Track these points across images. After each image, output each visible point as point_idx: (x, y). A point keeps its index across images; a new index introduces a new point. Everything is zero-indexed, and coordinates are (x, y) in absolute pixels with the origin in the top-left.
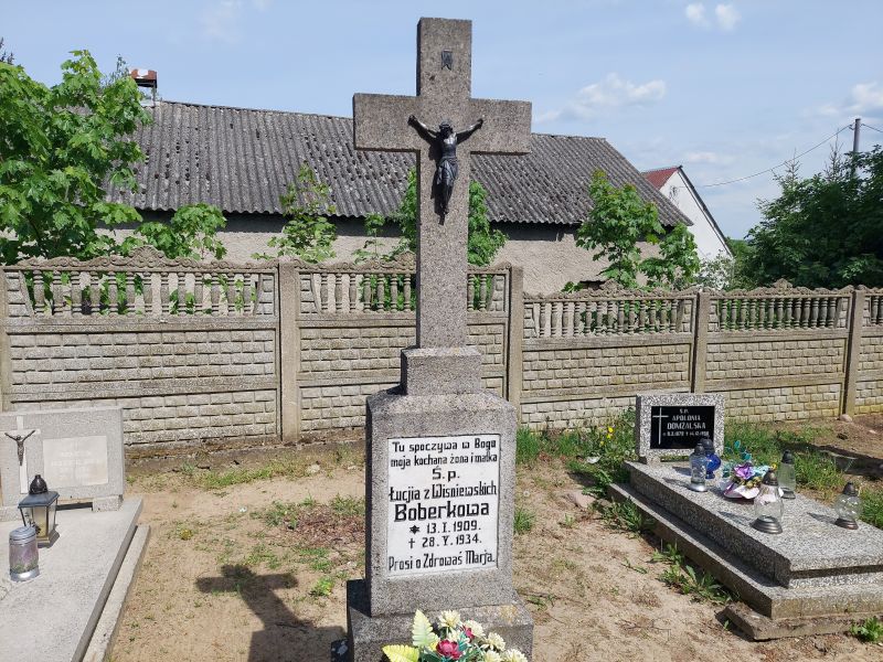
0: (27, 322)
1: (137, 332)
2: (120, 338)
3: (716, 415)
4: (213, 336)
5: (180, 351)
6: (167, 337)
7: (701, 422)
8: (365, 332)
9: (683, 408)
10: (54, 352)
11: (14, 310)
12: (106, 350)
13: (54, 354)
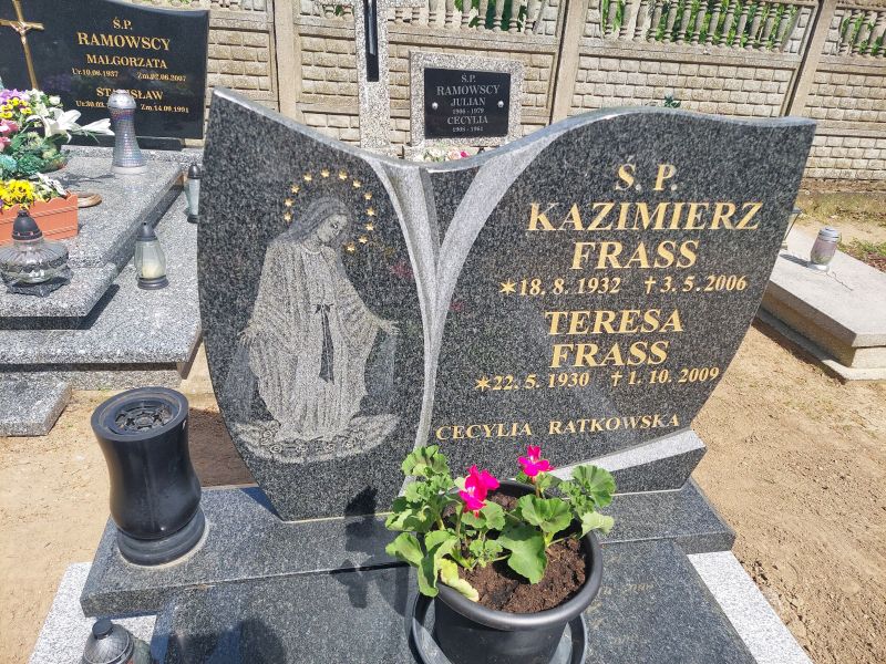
0: (599, 43)
1: (680, 62)
2: (666, 67)
4: (742, 72)
5: (710, 86)
6: (704, 69)
8: (870, 80)
10: (611, 77)
11: (590, 29)
12: (652, 79)
13: (610, 80)
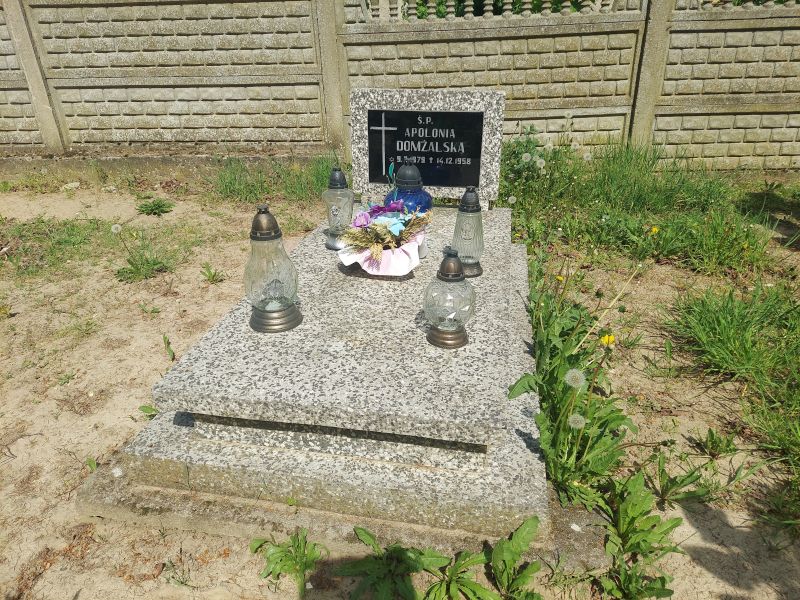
3: (486, 130)
7: (456, 142)
9: (424, 115)
